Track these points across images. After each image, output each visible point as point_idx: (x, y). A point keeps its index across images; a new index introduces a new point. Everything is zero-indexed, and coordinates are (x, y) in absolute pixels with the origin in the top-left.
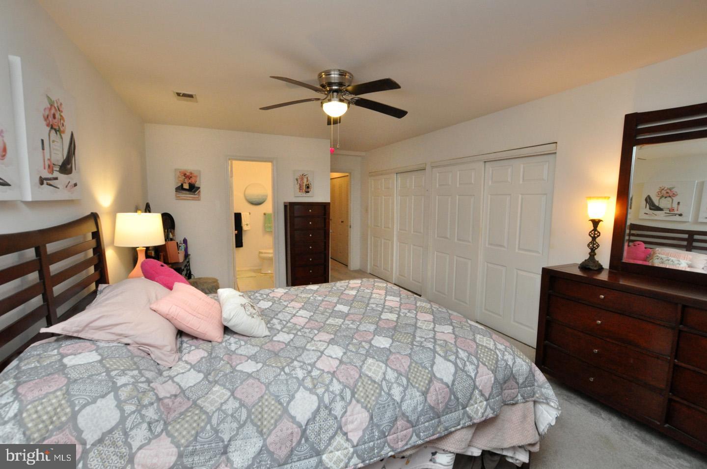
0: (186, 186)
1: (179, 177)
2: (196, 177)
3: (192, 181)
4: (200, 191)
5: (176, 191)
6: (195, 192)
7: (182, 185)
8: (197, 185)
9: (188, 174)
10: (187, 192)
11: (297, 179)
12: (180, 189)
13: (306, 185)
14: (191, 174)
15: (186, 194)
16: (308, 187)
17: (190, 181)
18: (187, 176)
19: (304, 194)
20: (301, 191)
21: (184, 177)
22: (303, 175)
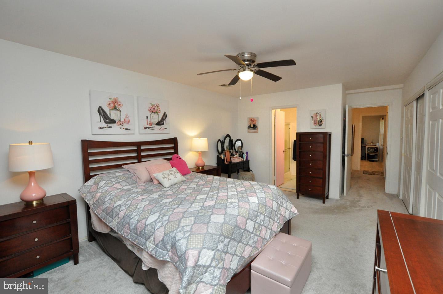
0: (252, 126)
1: (249, 121)
2: (256, 121)
3: (254, 123)
4: (258, 128)
5: (248, 128)
6: (255, 128)
7: (250, 125)
8: (256, 125)
9: (253, 119)
10: (252, 129)
11: (312, 117)
12: (250, 127)
13: (319, 120)
14: (254, 119)
15: (252, 130)
16: (321, 122)
17: (253, 123)
18: (252, 120)
19: (318, 127)
20: (315, 124)
21: (251, 121)
22: (317, 113)
